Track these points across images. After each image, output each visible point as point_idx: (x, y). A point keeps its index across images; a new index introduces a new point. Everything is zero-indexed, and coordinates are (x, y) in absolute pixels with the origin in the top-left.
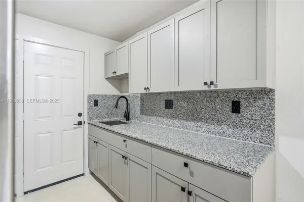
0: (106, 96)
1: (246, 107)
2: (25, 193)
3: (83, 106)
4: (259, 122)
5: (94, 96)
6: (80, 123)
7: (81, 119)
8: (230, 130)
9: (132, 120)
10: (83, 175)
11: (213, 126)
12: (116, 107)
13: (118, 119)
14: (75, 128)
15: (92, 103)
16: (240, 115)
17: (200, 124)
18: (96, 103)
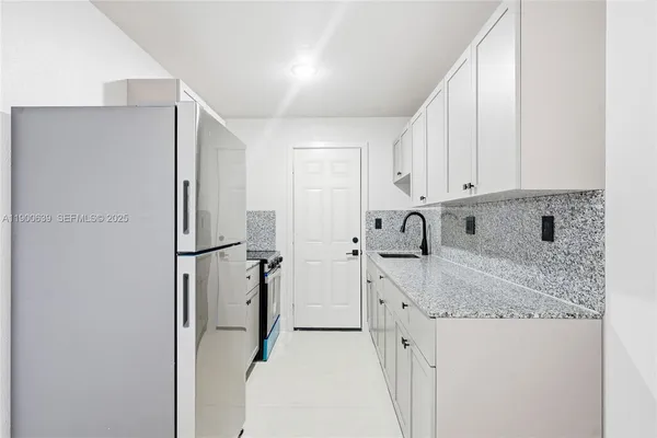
0: (395, 212)
1: (562, 228)
2: (295, 329)
3: (359, 227)
4: (578, 259)
5: (376, 212)
6: (355, 253)
7: (356, 247)
8: (542, 276)
9: (434, 256)
10: (360, 330)
11: (520, 267)
12: (403, 229)
13: (413, 252)
14: (349, 259)
15: (373, 223)
16: (553, 244)
17: (504, 262)
18: (378, 224)
